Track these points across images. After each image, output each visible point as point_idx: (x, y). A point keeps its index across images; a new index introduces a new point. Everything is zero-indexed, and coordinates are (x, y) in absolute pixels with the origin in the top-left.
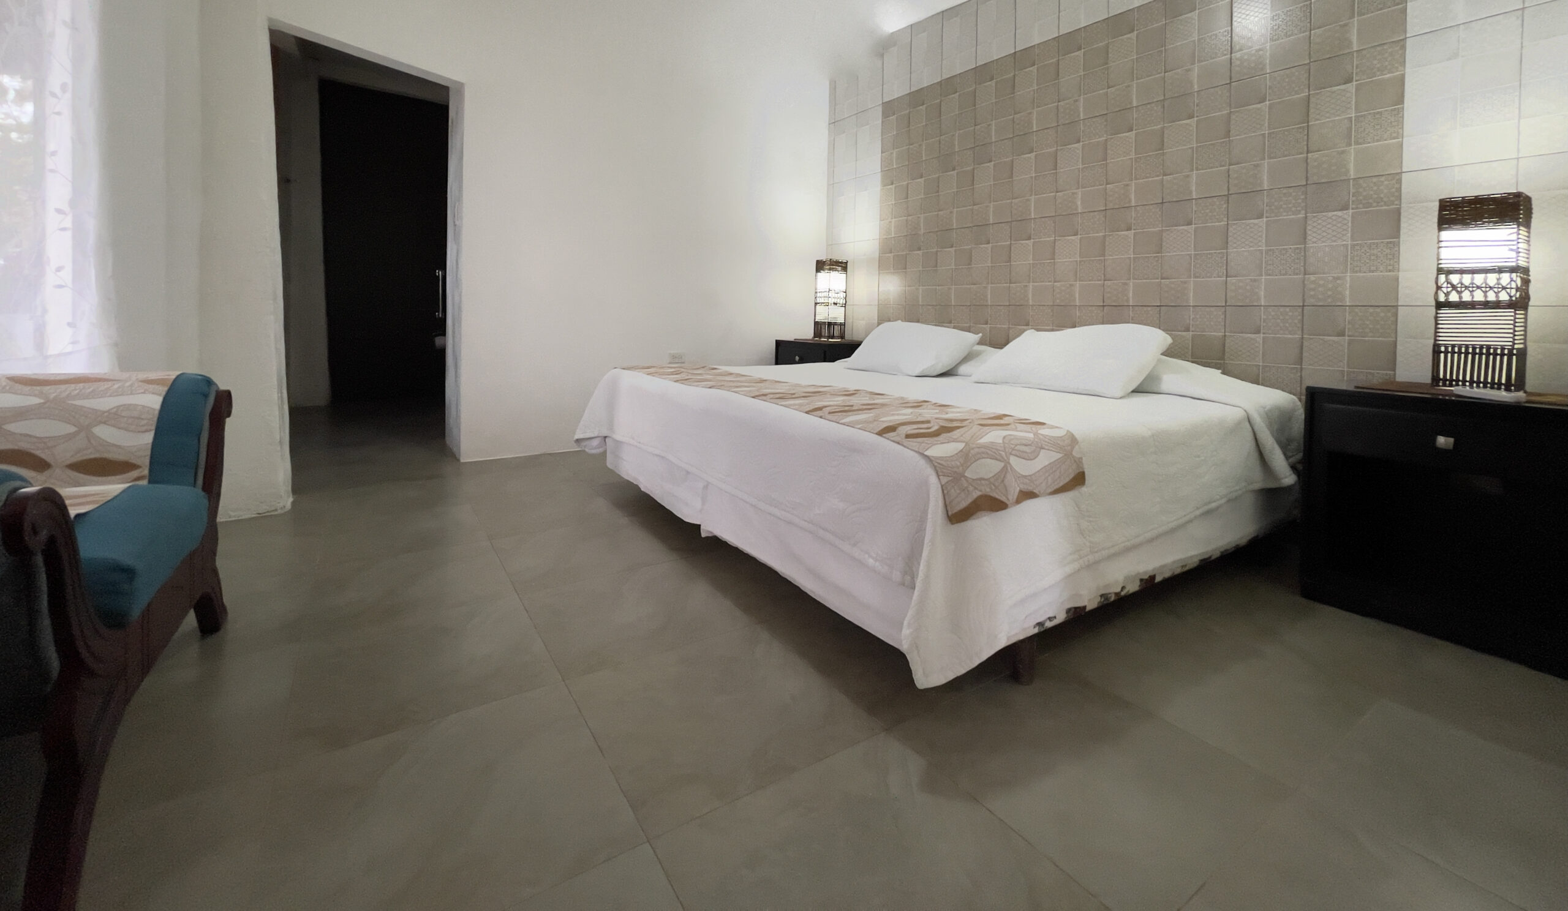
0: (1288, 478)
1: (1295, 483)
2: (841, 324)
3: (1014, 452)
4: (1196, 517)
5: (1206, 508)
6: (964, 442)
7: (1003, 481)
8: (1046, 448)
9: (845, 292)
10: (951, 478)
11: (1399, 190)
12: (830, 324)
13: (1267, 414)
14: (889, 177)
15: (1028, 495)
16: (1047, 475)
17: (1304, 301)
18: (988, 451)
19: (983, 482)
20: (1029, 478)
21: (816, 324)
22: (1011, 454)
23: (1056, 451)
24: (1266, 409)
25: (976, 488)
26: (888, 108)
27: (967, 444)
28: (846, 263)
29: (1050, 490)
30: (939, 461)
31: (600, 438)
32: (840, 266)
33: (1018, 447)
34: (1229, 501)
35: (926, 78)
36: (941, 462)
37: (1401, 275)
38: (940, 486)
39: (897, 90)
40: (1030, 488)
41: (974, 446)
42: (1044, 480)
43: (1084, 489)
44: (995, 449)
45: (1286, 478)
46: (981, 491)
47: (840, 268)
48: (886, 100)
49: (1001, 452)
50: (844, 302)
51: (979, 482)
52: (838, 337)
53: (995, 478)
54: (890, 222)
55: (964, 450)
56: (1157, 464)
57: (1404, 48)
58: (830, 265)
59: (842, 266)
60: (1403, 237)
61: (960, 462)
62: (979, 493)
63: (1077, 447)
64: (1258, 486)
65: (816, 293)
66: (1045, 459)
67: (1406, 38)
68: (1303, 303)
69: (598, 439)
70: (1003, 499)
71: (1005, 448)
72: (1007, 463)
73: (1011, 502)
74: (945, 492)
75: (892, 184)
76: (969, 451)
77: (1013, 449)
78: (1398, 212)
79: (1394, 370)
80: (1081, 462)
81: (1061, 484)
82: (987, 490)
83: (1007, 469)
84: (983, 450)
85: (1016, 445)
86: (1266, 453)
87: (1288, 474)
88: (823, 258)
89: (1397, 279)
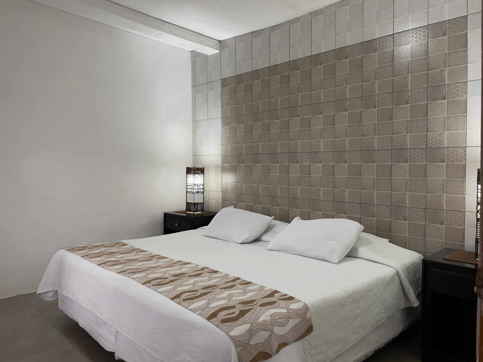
0: (416, 303)
1: (419, 306)
2: (201, 203)
3: (276, 324)
4: (371, 331)
5: (377, 325)
6: (250, 323)
7: (270, 342)
8: (293, 317)
9: (204, 185)
10: (242, 347)
11: (465, 155)
12: (195, 204)
13: (407, 269)
14: (226, 121)
15: (282, 345)
16: (293, 332)
17: (426, 206)
18: (262, 327)
19: (259, 345)
20: (284, 336)
21: (187, 203)
22: (274, 325)
23: (298, 318)
24: (407, 266)
25: (255, 350)
26: (224, 82)
27: (252, 325)
28: (203, 169)
29: (294, 340)
30: (236, 339)
31: (54, 291)
32: (200, 171)
33: (278, 321)
34: (388, 318)
35: (244, 69)
36: (238, 339)
37: (466, 196)
38: (237, 353)
39: (229, 73)
40: (284, 341)
41: (256, 325)
42: (292, 334)
43: (312, 334)
44: (266, 324)
45: (415, 303)
46: (258, 350)
47: (200, 172)
48: (223, 77)
49: (269, 326)
50: (203, 191)
51: (257, 346)
52: (200, 211)
53: (266, 341)
54: (227, 146)
55: (250, 329)
56: (350, 310)
57: (466, 85)
58: (194, 170)
59: (201, 171)
60: (467, 178)
61: (247, 337)
62: (257, 352)
63: (308, 313)
64: (403, 307)
65: (187, 186)
66: (292, 323)
67: (467, 81)
68: (426, 207)
69: (52, 292)
70: (270, 352)
71: (271, 322)
72: (272, 332)
73: (274, 353)
74: (239, 356)
75: (228, 125)
76: (253, 329)
77: (275, 322)
78: (465, 165)
79: (464, 242)
80: (311, 321)
81: (300, 335)
82: (261, 349)
83: (272, 335)
84: (260, 326)
85: (277, 319)
86: (406, 290)
87: (416, 301)
88: (191, 166)
89: (465, 198)
